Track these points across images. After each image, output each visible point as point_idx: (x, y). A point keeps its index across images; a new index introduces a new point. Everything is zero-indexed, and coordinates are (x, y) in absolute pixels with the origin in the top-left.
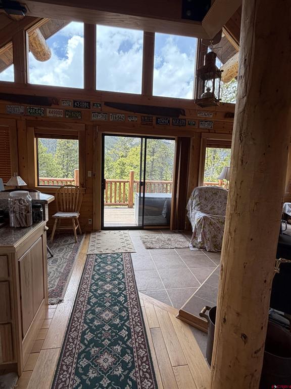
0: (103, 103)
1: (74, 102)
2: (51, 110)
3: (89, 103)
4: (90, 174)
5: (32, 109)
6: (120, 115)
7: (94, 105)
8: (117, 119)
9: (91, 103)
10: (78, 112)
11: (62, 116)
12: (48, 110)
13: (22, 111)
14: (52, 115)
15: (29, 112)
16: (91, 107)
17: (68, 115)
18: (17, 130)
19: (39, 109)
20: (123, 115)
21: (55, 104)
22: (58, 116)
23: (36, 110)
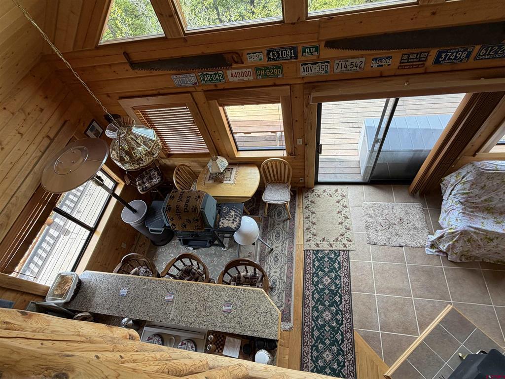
0: (323, 44)
1: (269, 52)
2: (234, 71)
3: (295, 49)
4: (300, 142)
5: (206, 74)
6: (354, 60)
7: (304, 52)
8: (349, 68)
9: (300, 49)
10: (277, 68)
11: (251, 78)
12: (229, 72)
13: (194, 80)
14: (236, 79)
15: (204, 80)
16: (299, 55)
17: (260, 75)
18: (196, 104)
19: (215, 74)
20: (361, 59)
21: (237, 63)
22: (245, 78)
23: (211, 75)
